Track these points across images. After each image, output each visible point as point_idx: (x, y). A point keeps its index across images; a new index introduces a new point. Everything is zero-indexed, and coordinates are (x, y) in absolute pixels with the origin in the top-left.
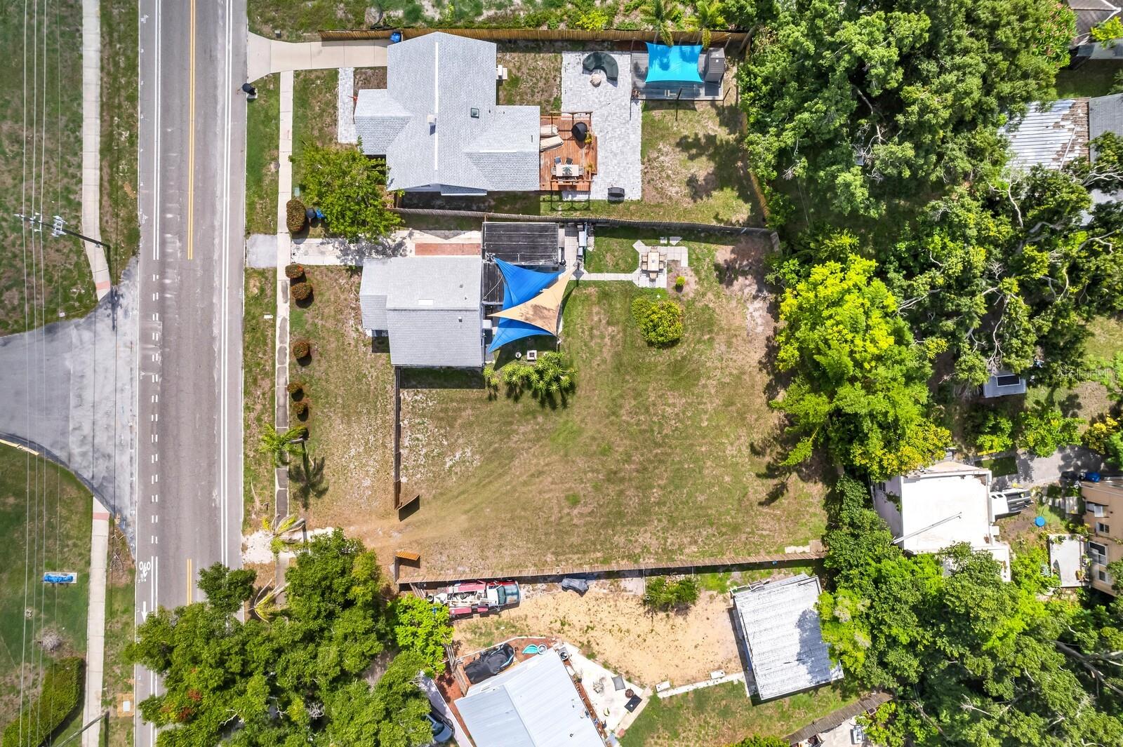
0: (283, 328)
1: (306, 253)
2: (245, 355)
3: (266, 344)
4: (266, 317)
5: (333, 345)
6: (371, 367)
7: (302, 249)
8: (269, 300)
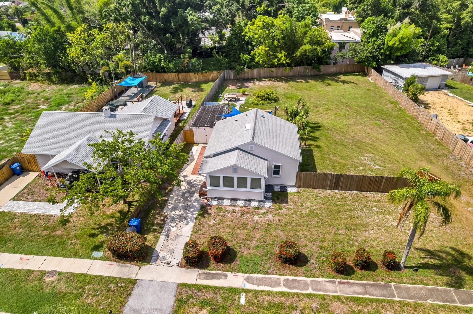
0: (260, 282)
1: (172, 251)
3: (278, 305)
4: (243, 301)
5: (281, 233)
6: (302, 205)
7: (165, 255)
8: (219, 296)
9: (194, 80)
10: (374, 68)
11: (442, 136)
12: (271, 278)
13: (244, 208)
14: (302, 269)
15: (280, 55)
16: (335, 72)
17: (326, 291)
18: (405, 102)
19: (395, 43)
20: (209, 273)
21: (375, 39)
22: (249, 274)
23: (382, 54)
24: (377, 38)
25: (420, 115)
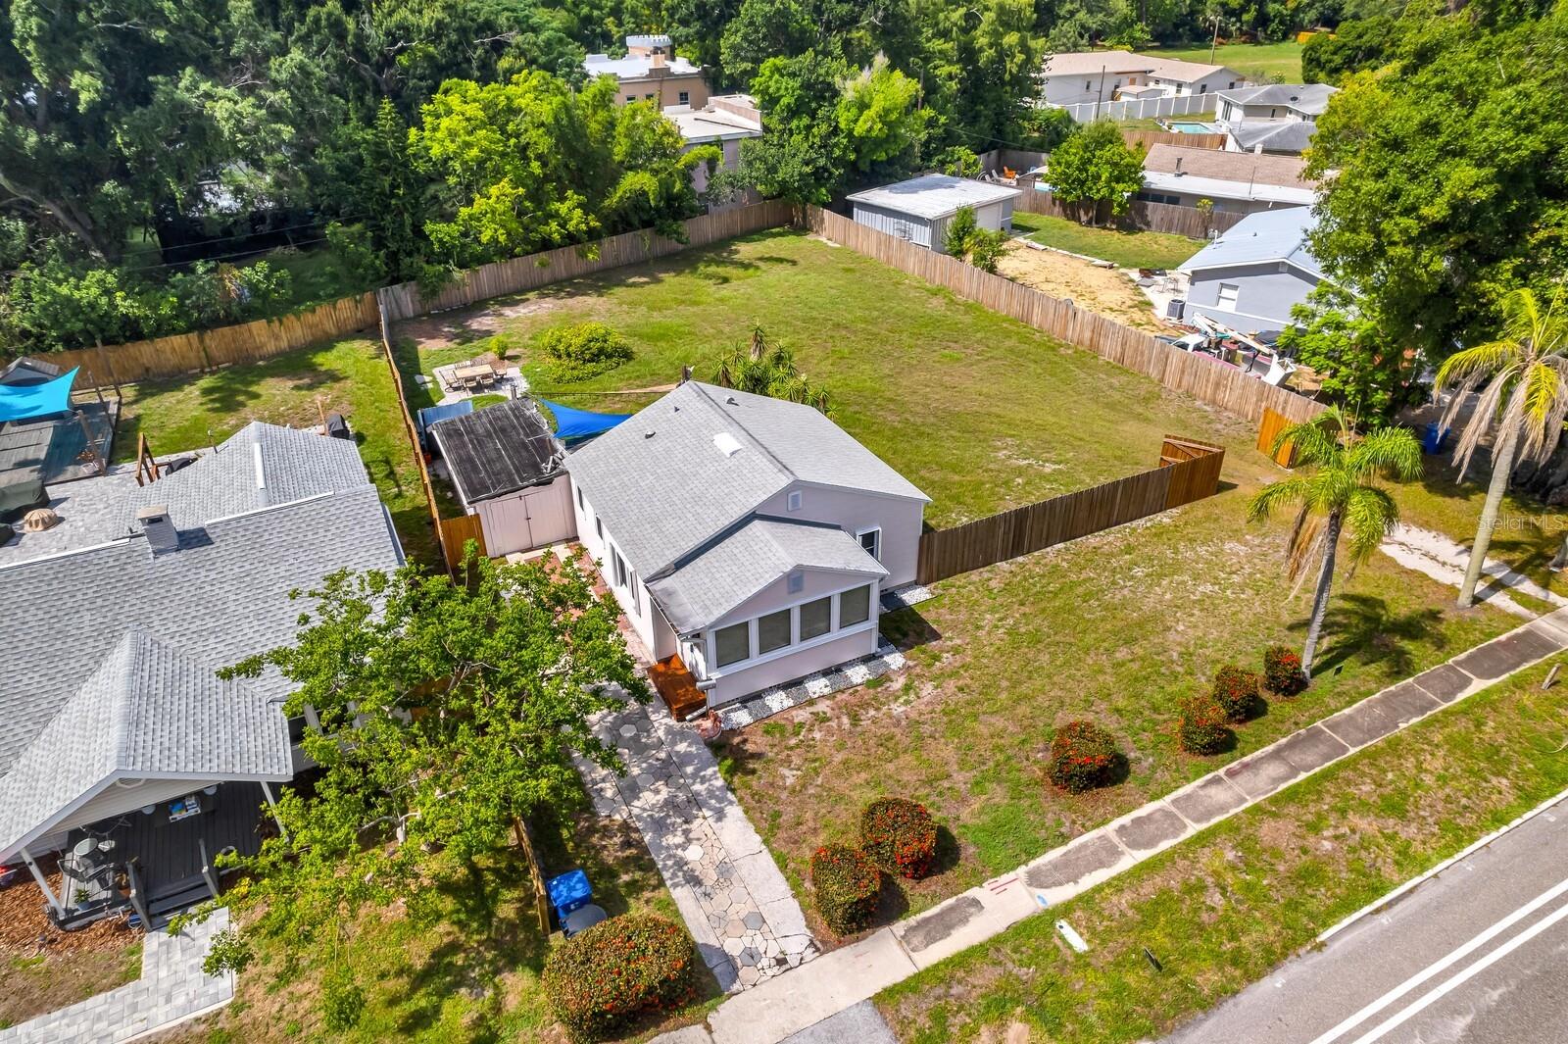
0: (1069, 870)
1: (757, 920)
2: (1272, 961)
3: (1163, 902)
4: (1079, 944)
5: (999, 723)
6: (977, 628)
7: (747, 941)
8: (1010, 965)
9: (271, 347)
10: (826, 206)
11: (1119, 349)
12: (1084, 846)
13: (839, 697)
14: (1130, 785)
15: (563, 208)
16: (717, 235)
17: (1223, 809)
18: (975, 285)
19: (871, 128)
20: (927, 920)
21: (806, 120)
22: (1025, 863)
23: (838, 162)
24: (813, 115)
25: (1036, 310)
